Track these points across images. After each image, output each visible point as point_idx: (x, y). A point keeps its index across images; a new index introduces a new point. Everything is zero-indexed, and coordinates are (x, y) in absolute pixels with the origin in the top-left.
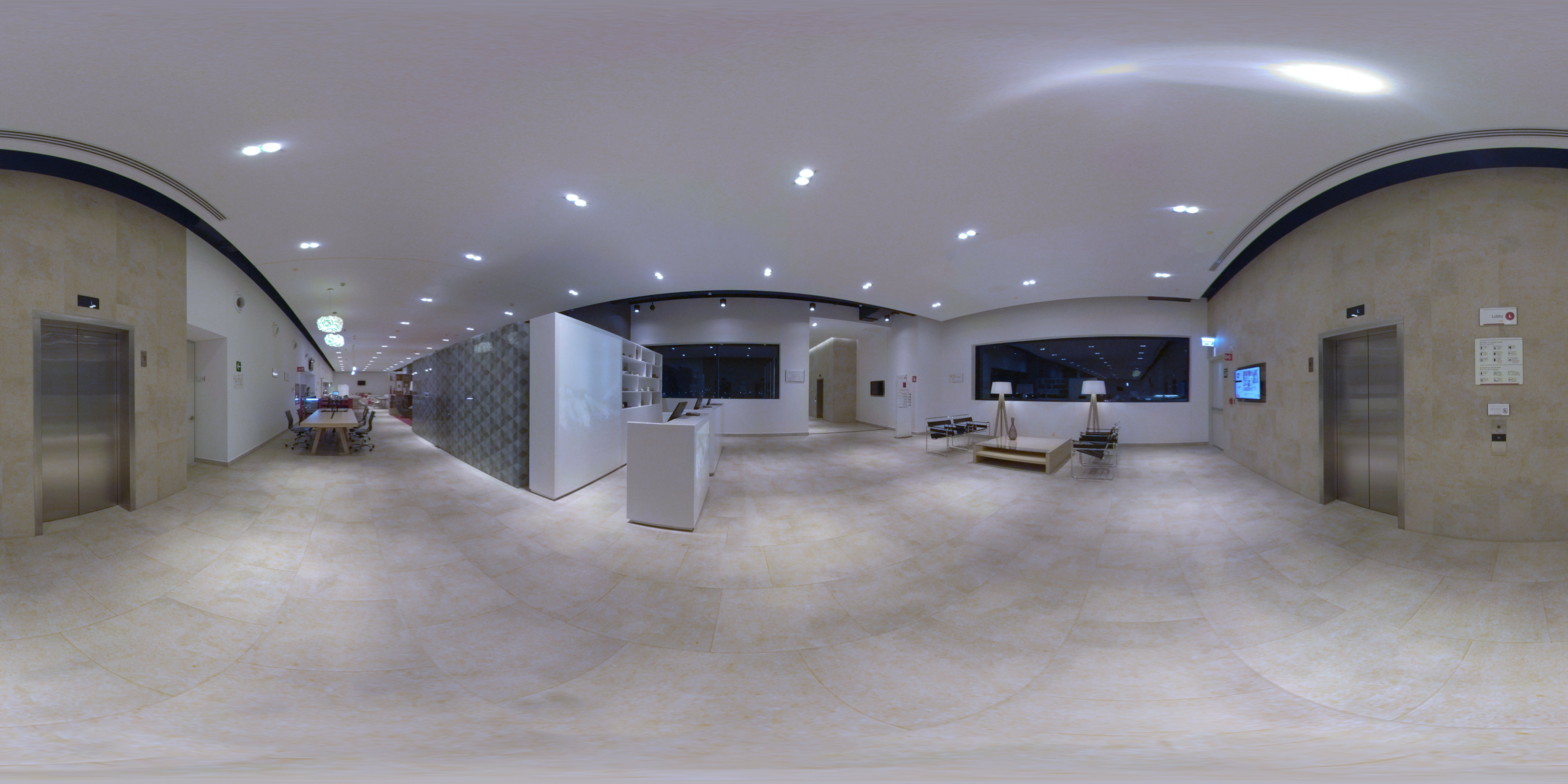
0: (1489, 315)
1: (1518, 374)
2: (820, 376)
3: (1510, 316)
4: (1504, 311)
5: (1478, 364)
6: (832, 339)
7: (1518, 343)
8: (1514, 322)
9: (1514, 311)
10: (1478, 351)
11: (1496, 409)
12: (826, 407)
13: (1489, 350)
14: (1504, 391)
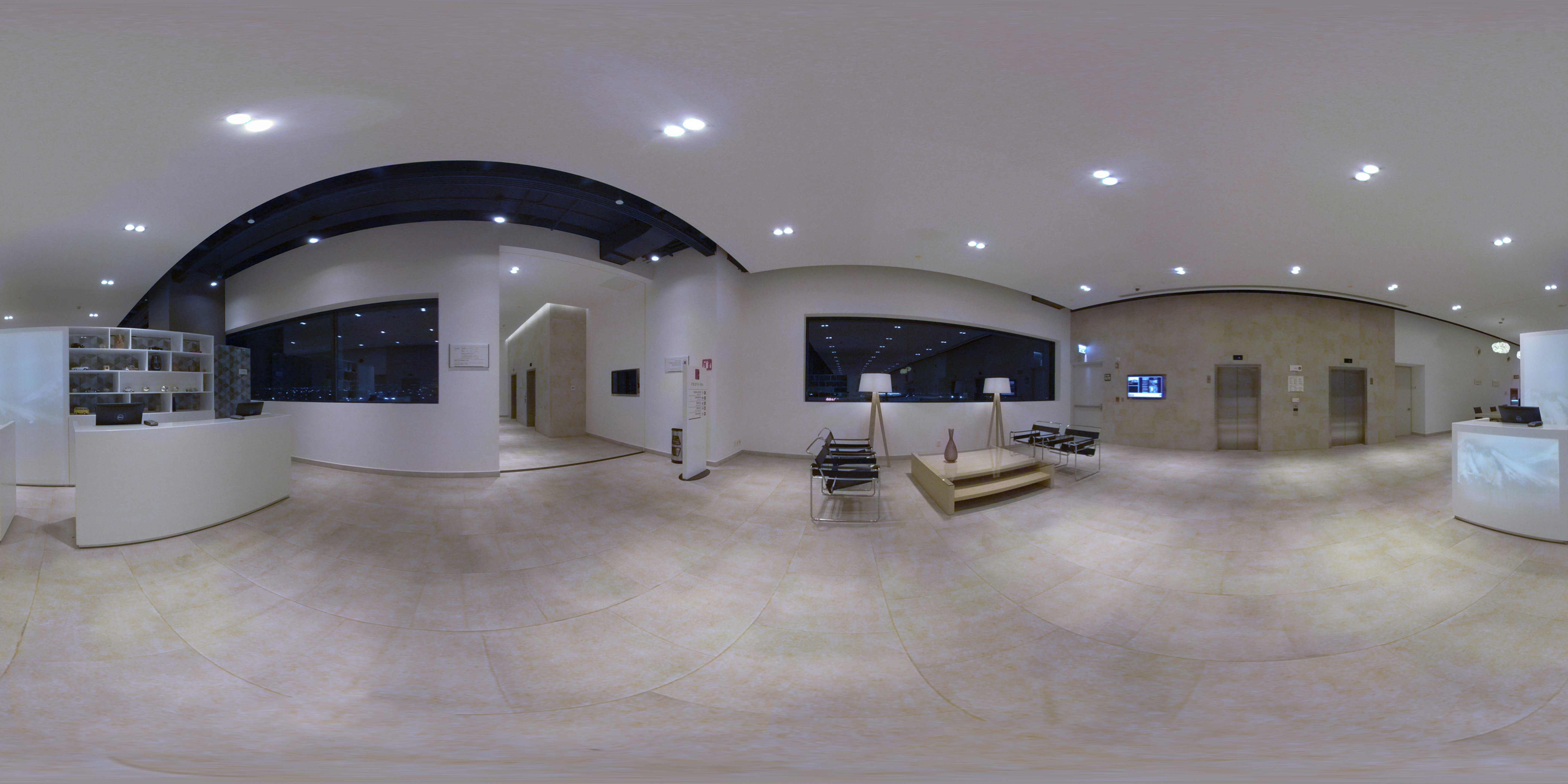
0: (1293, 368)
1: (1301, 388)
2: (531, 365)
3: (1300, 368)
4: (1298, 366)
5: (1289, 385)
6: (547, 306)
7: (1302, 378)
8: (1301, 370)
9: (1301, 366)
10: (1289, 380)
11: (1295, 400)
12: (539, 412)
13: (1293, 380)
14: (1298, 394)
